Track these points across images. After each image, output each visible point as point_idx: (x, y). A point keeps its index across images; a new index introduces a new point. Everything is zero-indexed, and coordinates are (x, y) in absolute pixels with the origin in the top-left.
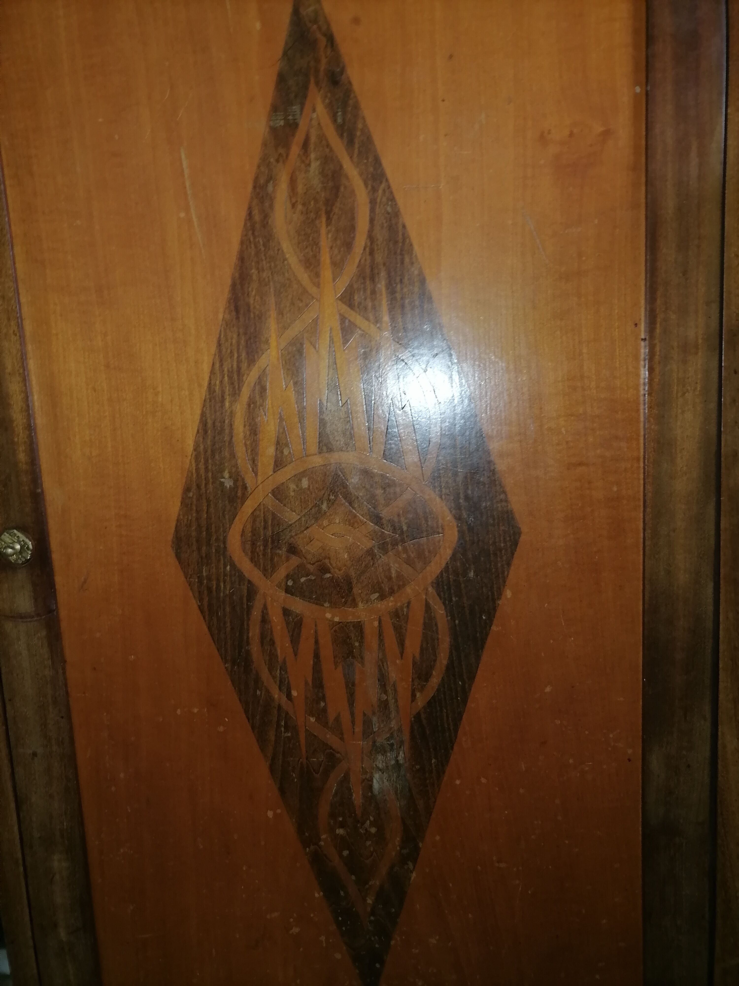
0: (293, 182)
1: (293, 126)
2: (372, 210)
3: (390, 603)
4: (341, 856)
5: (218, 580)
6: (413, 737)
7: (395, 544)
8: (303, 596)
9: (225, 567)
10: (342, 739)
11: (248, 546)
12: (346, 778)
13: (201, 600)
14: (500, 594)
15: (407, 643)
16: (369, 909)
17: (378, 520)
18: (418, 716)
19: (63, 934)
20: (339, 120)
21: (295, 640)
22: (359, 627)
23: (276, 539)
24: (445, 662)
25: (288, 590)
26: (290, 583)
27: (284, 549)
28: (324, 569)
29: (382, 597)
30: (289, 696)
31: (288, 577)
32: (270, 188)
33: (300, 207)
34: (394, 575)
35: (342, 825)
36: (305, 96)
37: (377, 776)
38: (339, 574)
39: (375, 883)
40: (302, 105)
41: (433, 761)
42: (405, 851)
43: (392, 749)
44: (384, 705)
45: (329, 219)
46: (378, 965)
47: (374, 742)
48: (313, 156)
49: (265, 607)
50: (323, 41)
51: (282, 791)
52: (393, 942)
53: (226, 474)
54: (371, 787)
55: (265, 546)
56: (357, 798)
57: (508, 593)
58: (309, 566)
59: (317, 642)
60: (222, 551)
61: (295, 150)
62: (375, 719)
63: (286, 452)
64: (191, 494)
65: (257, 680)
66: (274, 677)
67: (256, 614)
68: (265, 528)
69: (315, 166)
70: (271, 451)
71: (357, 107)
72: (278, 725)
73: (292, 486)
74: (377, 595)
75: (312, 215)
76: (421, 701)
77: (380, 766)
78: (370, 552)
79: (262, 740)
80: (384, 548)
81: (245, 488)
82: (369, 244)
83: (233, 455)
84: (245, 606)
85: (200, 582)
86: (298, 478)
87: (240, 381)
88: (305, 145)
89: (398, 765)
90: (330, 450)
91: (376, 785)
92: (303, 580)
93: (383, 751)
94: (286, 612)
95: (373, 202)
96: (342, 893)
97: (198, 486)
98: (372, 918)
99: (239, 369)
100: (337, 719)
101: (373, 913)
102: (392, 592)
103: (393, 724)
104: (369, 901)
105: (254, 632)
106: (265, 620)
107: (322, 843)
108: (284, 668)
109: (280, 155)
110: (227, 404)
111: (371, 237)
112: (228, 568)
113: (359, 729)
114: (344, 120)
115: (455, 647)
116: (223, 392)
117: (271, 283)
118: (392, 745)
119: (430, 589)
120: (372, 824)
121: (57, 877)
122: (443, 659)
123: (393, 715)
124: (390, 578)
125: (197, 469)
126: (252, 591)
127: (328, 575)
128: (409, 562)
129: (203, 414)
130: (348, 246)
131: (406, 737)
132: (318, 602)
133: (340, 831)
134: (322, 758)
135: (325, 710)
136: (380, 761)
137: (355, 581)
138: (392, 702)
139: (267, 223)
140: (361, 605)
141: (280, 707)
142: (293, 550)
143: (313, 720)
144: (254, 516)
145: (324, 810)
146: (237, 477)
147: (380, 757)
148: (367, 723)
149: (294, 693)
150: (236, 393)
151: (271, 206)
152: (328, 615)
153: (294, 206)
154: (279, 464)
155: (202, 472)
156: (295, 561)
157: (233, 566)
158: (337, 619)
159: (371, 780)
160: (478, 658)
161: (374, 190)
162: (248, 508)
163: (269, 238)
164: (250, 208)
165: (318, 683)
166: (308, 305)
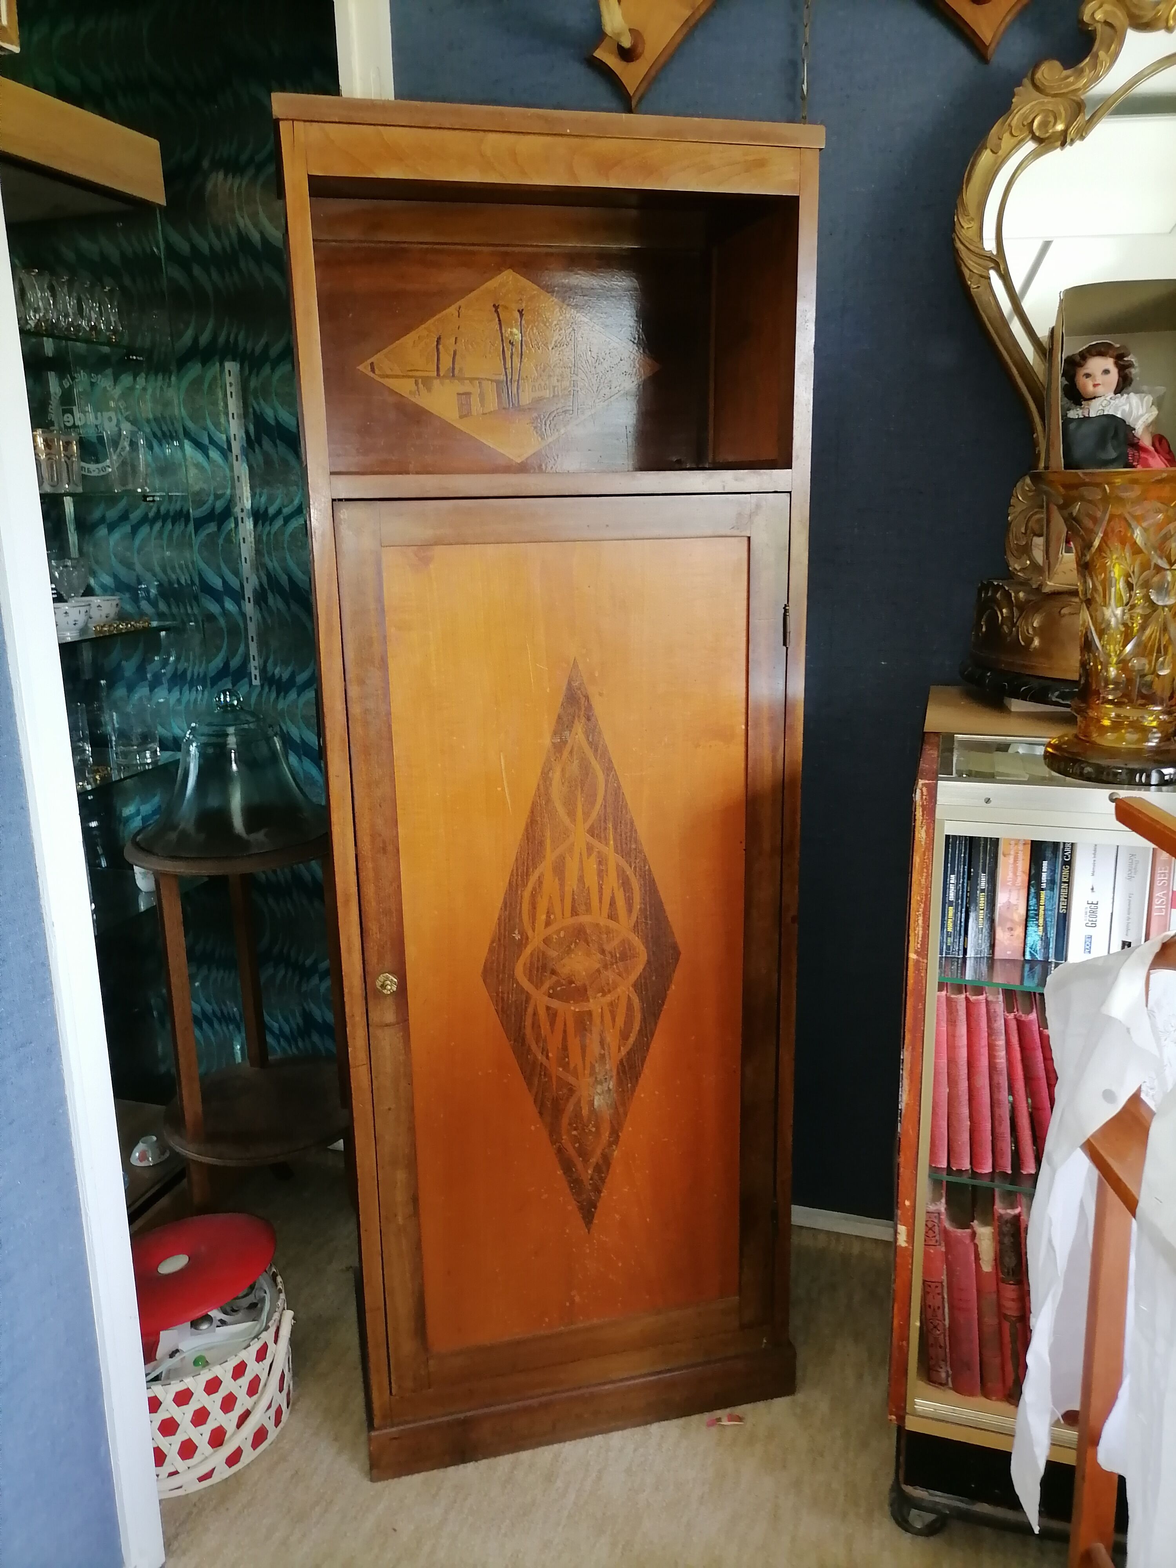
0: (563, 770)
1: (564, 742)
2: (606, 785)
3: (609, 998)
4: (574, 1147)
5: (508, 993)
6: (618, 1073)
7: (612, 964)
8: (558, 998)
9: (513, 984)
10: (577, 1079)
11: (527, 971)
12: (579, 1102)
13: (497, 1005)
14: (669, 987)
15: (617, 1019)
16: (589, 1177)
17: (603, 952)
18: (621, 1061)
19: (400, 1220)
20: (591, 739)
21: (552, 1024)
22: (590, 1013)
23: (544, 967)
24: (638, 1028)
25: (550, 996)
26: (551, 991)
27: (549, 972)
28: (571, 982)
29: (603, 996)
30: (547, 1057)
31: (550, 988)
32: (550, 774)
33: (566, 784)
34: (611, 982)
35: (575, 1129)
36: (572, 726)
37: (597, 1098)
38: (579, 984)
39: (593, 1161)
40: (570, 731)
41: (629, 1085)
42: (611, 1139)
43: (606, 1082)
44: (603, 1057)
45: (582, 790)
46: (593, 1210)
47: (596, 1078)
48: (575, 757)
49: (536, 1006)
50: (583, 700)
51: (541, 1113)
52: (602, 1195)
53: (517, 932)
54: (593, 1104)
55: (537, 972)
56: (585, 1112)
57: (673, 987)
58: (562, 981)
59: (565, 1024)
60: (512, 977)
61: (566, 754)
62: (597, 1065)
63: (552, 917)
64: (495, 945)
65: (529, 1050)
66: (539, 1047)
67: (530, 1010)
68: (538, 961)
69: (576, 762)
70: (544, 917)
71: (600, 733)
72: (540, 1075)
73: (555, 936)
74: (601, 994)
75: (573, 788)
76: (624, 1051)
77: (599, 1091)
78: (598, 971)
79: (530, 1084)
80: (605, 967)
81: (527, 938)
82: (604, 803)
83: (521, 920)
84: (524, 1007)
85: (498, 995)
86: (558, 932)
87: (528, 880)
88: (571, 752)
89: (609, 1089)
90: (577, 915)
91: (596, 1103)
92: (559, 989)
93: (601, 1083)
94: (548, 1008)
95: (607, 781)
96: (574, 1169)
97: (499, 940)
98: (591, 1182)
99: (527, 871)
100: (575, 1068)
101: (591, 1179)
102: (609, 991)
103: (608, 1067)
104: (590, 1172)
105: (528, 1022)
106: (535, 1014)
107: (563, 1141)
108: (545, 1041)
109: (557, 757)
110: (519, 892)
111: (605, 799)
112: (515, 985)
113: (587, 1072)
114: (593, 739)
115: (644, 1020)
116: (517, 885)
117: (548, 825)
118: (606, 1079)
119: (631, 988)
120: (593, 1126)
121: (399, 1184)
122: (636, 1027)
123: (607, 1062)
124: (608, 984)
125: (499, 930)
126: (528, 998)
127: (573, 985)
128: (620, 974)
129: (505, 898)
130: (593, 803)
131: (614, 1073)
132: (567, 1001)
133: (574, 1133)
134: (565, 1091)
135: (568, 1063)
136: (599, 1089)
137: (588, 987)
138: (607, 1053)
139: (548, 792)
140: (591, 1000)
141: (541, 1064)
142: (553, 972)
143: (561, 1069)
144: (532, 954)
145: (565, 1121)
146: (522, 933)
147: (599, 1087)
148: (593, 1067)
149: (550, 1055)
150: (525, 885)
151: (551, 784)
152: (572, 1008)
153: (563, 783)
154: (548, 924)
155: (502, 931)
156: (554, 978)
157: (518, 983)
158: (577, 1010)
159: (593, 1100)
160: (656, 1024)
161: (608, 775)
162: (528, 951)
163: (548, 801)
164: (538, 785)
165: (565, 1048)
166: (568, 836)
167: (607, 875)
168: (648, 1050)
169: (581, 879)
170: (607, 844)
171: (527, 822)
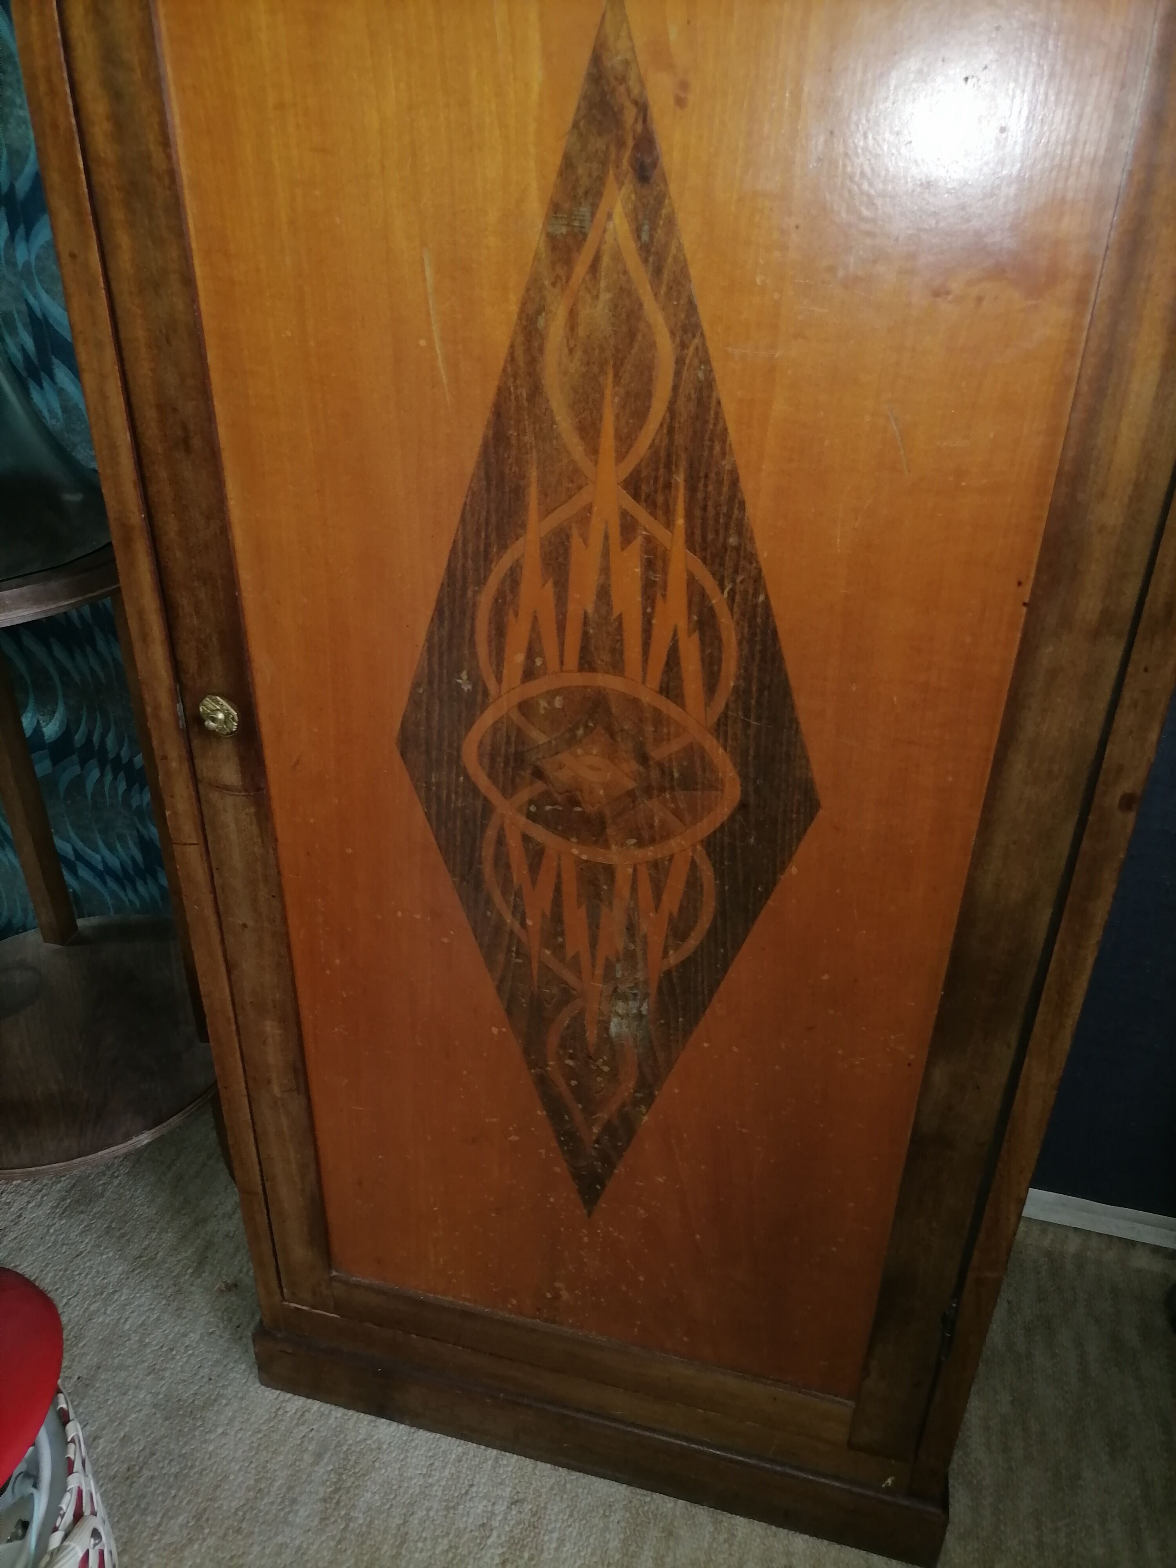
0: (573, 314)
1: (579, 237)
2: (678, 374)
3: (650, 853)
4: (568, 1084)
5: (448, 789)
6: (660, 992)
7: (662, 789)
8: (547, 825)
9: (458, 778)
10: (580, 978)
11: (486, 760)
12: (581, 1015)
13: (429, 807)
14: (783, 869)
15: (665, 897)
16: (594, 1138)
17: (644, 759)
18: (668, 973)
19: (276, 1090)
20: (645, 237)
21: (534, 869)
22: (609, 871)
23: (520, 760)
24: (707, 926)
25: (530, 816)
26: (533, 809)
27: (529, 771)
28: (573, 802)
29: (641, 844)
30: (523, 924)
31: (531, 802)
32: (541, 322)
33: (579, 354)
34: (657, 822)
35: (571, 1057)
36: (599, 194)
37: (615, 1021)
38: (589, 809)
39: (603, 1116)
40: (595, 206)
41: (681, 1019)
42: (638, 1095)
43: (635, 999)
44: (631, 955)
45: (616, 375)
46: (598, 1187)
47: (615, 989)
48: (603, 284)
49: (502, 828)
50: (630, 115)
51: (509, 1012)
52: (616, 1171)
53: (464, 675)
54: (607, 1029)
55: (506, 763)
56: (592, 1035)
57: (794, 870)
58: (556, 795)
59: (559, 876)
60: (456, 761)
61: (581, 269)
62: (618, 966)
63: (538, 662)
64: (421, 691)
65: (489, 901)
66: (507, 902)
67: (491, 833)
68: (508, 743)
69: (605, 297)
70: (520, 658)
71: (671, 222)
72: (509, 950)
73: (543, 704)
74: (634, 841)
75: (596, 369)
76: (674, 959)
77: (620, 1012)
78: (631, 794)
79: (489, 960)
80: (648, 790)
81: (486, 693)
82: (668, 420)
83: (474, 655)
84: (479, 823)
85: (428, 789)
86: (551, 695)
87: (488, 571)
88: (594, 267)
89: (640, 1016)
90: (593, 670)
91: (613, 1029)
92: (548, 808)
93: (625, 998)
94: (526, 838)
95: (680, 361)
96: (566, 1117)
97: (430, 683)
98: (596, 1146)
99: (487, 552)
100: (576, 956)
101: (597, 1141)
102: (653, 841)
103: (640, 976)
104: (595, 1130)
105: (488, 852)
106: (500, 841)
107: (549, 1069)
108: (519, 894)
109: (558, 277)
110: (470, 594)
111: (671, 409)
112: (462, 779)
113: (599, 971)
114: (651, 237)
115: (721, 913)
116: (465, 578)
117: (534, 452)
118: (635, 995)
119: (699, 847)
120: (605, 1063)
121: (270, 1040)
122: (705, 922)
123: (640, 965)
124: (651, 826)
125: (430, 664)
126: (488, 808)
127: (578, 809)
128: (677, 813)
129: (439, 601)
130: (641, 415)
131: (653, 989)
132: (565, 834)
133: (570, 1062)
134: (555, 991)
135: (562, 946)
136: (620, 1007)
137: (609, 821)
138: (640, 954)
139: (534, 371)
140: (614, 848)
141: (512, 932)
142: (538, 774)
143: (548, 952)
144: (495, 727)
145: (553, 1040)
146: (476, 679)
147: (620, 1003)
148: (609, 968)
149: (529, 922)
150: (481, 582)
151: (541, 350)
152: (575, 851)
153: (571, 351)
154: (529, 674)
155: (436, 667)
156: (539, 786)
157: (467, 777)
158: (584, 857)
159: (608, 1022)
160: (747, 931)
161: (683, 346)
162: (487, 720)
163: (536, 391)
164: (512, 346)
165: (557, 917)
166: (580, 488)
167: (664, 596)
168: (725, 970)
169: (604, 594)
170: (669, 524)
171: (485, 437)
